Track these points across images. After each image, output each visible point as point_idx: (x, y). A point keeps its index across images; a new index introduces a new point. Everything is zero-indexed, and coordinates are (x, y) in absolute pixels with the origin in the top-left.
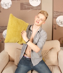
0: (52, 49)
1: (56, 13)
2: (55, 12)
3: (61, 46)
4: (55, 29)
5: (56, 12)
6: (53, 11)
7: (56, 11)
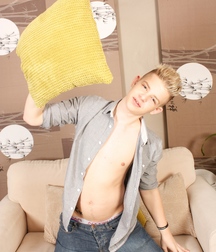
0: (170, 179)
1: (172, 57)
2: (166, 51)
3: (196, 167)
4: (173, 109)
5: (172, 51)
6: (160, 50)
7: (169, 49)
